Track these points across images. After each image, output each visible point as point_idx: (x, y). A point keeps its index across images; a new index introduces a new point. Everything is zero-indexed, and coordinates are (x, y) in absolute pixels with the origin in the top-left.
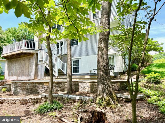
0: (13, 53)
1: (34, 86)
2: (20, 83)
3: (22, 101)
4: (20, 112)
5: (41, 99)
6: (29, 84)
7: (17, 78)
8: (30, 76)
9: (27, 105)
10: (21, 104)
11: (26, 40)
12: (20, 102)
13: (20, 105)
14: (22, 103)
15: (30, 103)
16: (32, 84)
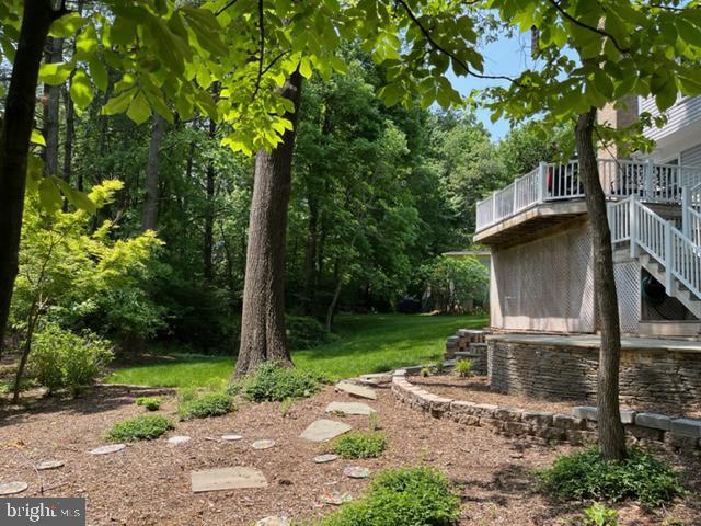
0: (508, 225)
1: (563, 362)
2: (510, 345)
3: (501, 418)
4: (481, 467)
5: (583, 425)
6: (544, 352)
7: (531, 324)
8: (576, 315)
9: (521, 442)
10: (498, 434)
11: (548, 161)
12: (495, 424)
13: (494, 438)
14: (504, 430)
15: (532, 433)
16: (554, 353)
